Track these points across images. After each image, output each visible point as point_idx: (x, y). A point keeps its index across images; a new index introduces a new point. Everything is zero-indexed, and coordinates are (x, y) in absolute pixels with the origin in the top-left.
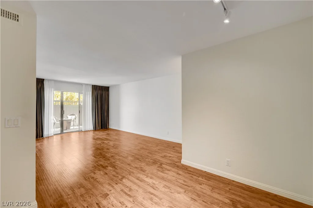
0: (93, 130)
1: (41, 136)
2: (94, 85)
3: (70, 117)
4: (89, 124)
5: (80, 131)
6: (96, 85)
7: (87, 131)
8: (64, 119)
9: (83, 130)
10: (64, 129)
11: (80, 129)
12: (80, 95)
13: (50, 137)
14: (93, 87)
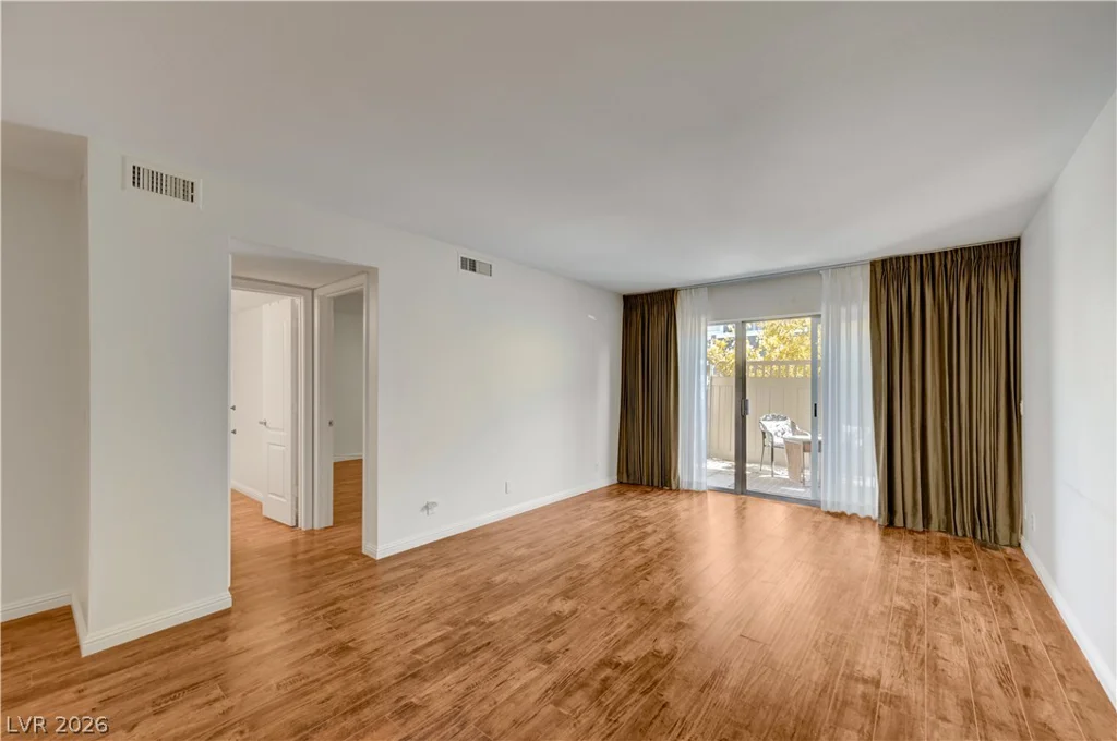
5: (815, 506)
9: (822, 505)
14: (879, 270)
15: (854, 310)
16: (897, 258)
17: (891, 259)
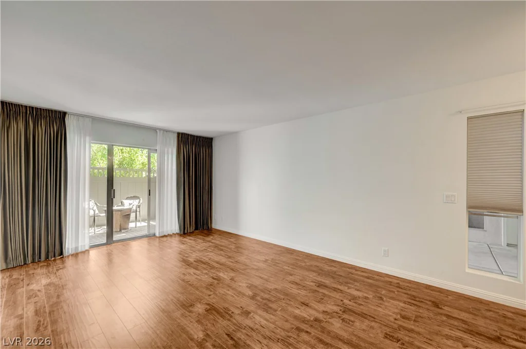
0: (178, 234)
1: (57, 253)
2: (182, 134)
3: (127, 204)
4: (170, 221)
5: (151, 237)
6: (185, 132)
7: (165, 236)
8: (115, 208)
9: (157, 235)
10: (114, 230)
11: (152, 232)
12: (152, 154)
13: (80, 255)
14: (180, 137)
15: (170, 150)
17: (184, 134)
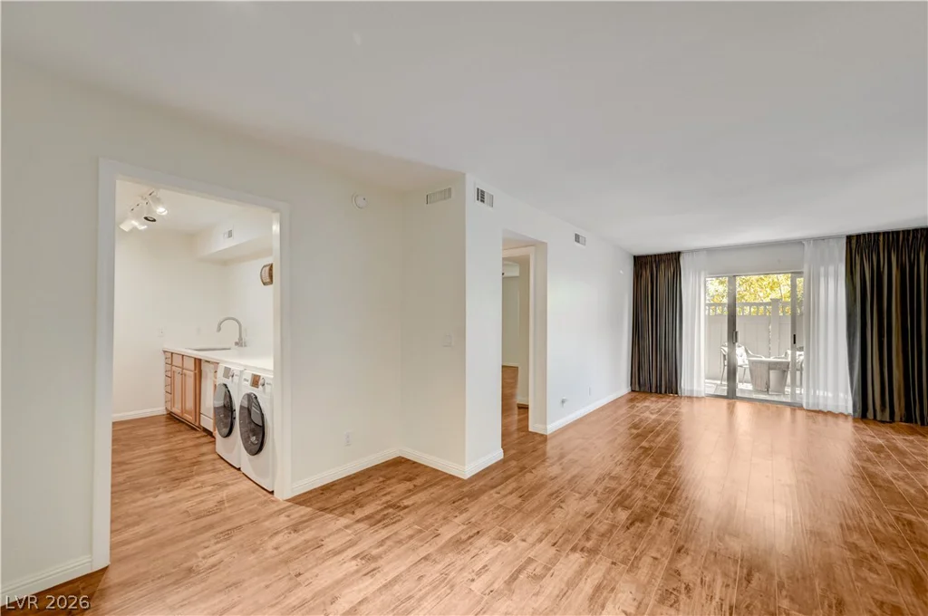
0: (852, 416)
5: (795, 407)
9: (805, 406)
11: (798, 400)
12: (797, 280)
13: (695, 399)
14: (854, 242)
15: (831, 269)
16: (869, 234)
17: (864, 235)
